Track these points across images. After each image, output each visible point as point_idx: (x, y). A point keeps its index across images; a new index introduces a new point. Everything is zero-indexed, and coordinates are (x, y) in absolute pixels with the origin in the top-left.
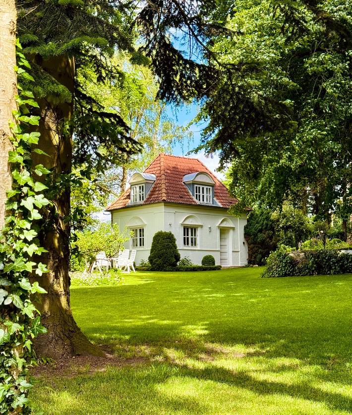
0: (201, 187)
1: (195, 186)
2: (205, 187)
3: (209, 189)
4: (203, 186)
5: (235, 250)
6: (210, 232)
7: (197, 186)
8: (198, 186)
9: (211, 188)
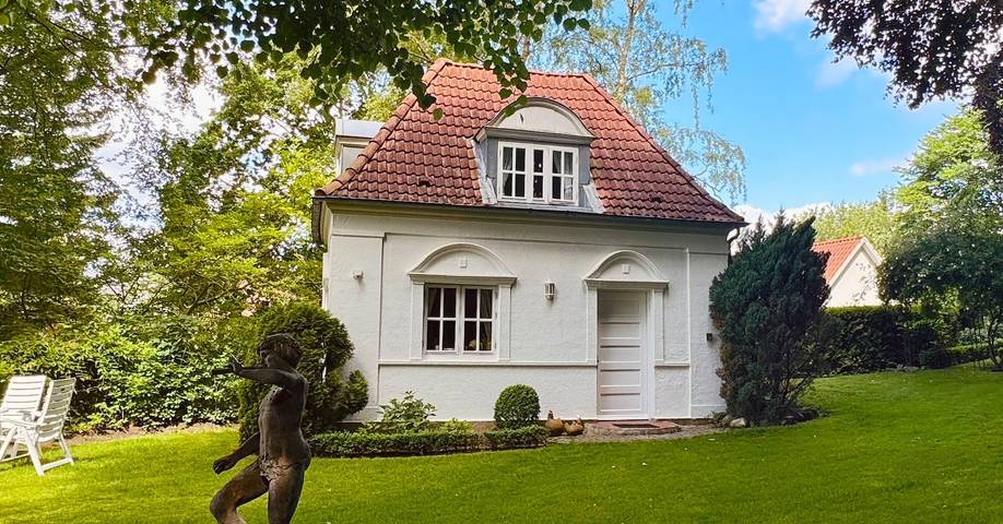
0: (530, 149)
1: (501, 145)
2: (548, 152)
3: (569, 156)
4: (539, 147)
5: (667, 363)
6: (552, 299)
7: (509, 144)
8: (515, 146)
9: (575, 151)
